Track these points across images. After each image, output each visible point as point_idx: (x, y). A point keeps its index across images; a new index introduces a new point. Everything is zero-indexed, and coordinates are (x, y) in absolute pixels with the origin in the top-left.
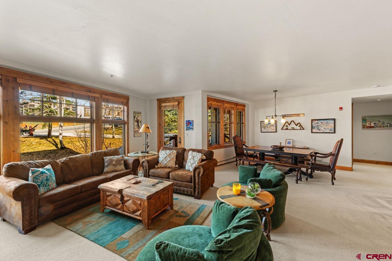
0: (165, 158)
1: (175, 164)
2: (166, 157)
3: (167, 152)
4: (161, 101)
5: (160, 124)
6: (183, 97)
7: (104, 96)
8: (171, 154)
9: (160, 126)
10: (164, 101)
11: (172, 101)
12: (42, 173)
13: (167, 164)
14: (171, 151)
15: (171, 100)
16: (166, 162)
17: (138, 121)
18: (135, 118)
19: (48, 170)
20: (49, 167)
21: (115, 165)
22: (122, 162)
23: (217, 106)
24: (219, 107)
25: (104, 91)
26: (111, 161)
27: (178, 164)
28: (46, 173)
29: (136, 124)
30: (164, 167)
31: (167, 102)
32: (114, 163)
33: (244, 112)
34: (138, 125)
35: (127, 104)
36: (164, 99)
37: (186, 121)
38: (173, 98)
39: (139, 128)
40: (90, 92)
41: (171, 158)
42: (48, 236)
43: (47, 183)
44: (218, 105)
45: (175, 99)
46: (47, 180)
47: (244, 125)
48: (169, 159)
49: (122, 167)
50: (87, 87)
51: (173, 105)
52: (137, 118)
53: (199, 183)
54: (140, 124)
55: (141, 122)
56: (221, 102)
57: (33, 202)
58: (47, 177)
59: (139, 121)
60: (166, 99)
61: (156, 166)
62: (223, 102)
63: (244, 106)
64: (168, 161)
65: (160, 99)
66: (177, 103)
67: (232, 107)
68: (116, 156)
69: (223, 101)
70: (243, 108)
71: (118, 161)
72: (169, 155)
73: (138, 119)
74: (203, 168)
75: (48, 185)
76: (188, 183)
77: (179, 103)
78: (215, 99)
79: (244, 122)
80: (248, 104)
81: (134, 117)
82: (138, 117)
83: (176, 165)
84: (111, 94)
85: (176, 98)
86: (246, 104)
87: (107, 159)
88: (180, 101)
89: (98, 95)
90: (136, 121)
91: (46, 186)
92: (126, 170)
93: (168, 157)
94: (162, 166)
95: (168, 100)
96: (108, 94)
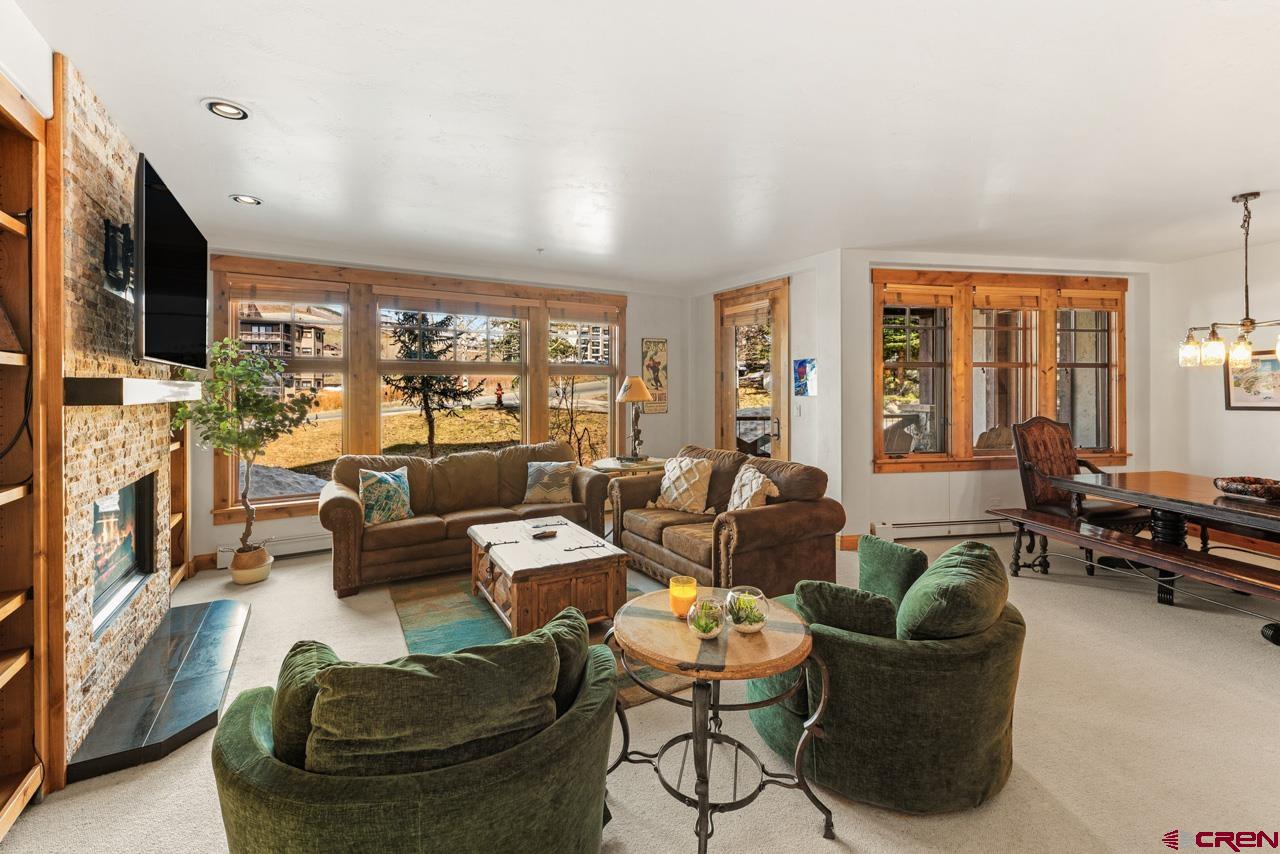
0: (674, 483)
1: (704, 504)
2: (678, 478)
3: (683, 464)
4: (726, 300)
5: (722, 374)
6: (788, 280)
7: (552, 303)
8: (695, 470)
9: (722, 380)
10: (733, 298)
11: (753, 297)
12: (381, 481)
13: (679, 500)
14: (696, 461)
15: (750, 295)
16: (675, 494)
17: (655, 368)
18: (648, 358)
19: (397, 478)
20: (402, 471)
21: (547, 486)
22: (567, 479)
23: (933, 300)
24: (943, 302)
25: (553, 290)
26: (541, 472)
27: (715, 506)
28: (389, 483)
29: (649, 374)
30: (671, 510)
31: (742, 300)
32: (546, 479)
33: (1114, 315)
34: (657, 380)
35: (620, 318)
36: (732, 292)
37: (796, 362)
38: (758, 287)
39: (661, 386)
40: (517, 295)
41: (692, 482)
42: (365, 613)
43: (386, 504)
44: (936, 296)
45: (762, 289)
46: (388, 498)
47: (1115, 373)
48: (686, 486)
49: (566, 493)
50: (508, 285)
51: (757, 310)
52: (651, 358)
53: (728, 573)
54: (661, 375)
55: (665, 368)
56: (959, 281)
57: (352, 537)
58: (389, 492)
59: (660, 367)
60: (738, 291)
61: (650, 504)
62: (968, 279)
63: (1121, 284)
64: (681, 490)
65: (722, 295)
66: (765, 303)
67: (1029, 297)
68: (554, 463)
69: (969, 276)
70: (1114, 294)
71: (556, 477)
72: (687, 471)
73: (657, 361)
74: (738, 526)
75: (389, 509)
76: (701, 568)
77: (774, 302)
78: (920, 274)
79: (1114, 359)
80: (1144, 278)
81: (644, 355)
82: (656, 354)
83: (706, 509)
84: (572, 295)
85: (764, 284)
86: (1131, 274)
87: (534, 466)
88: (778, 294)
89: (535, 303)
90: (648, 366)
91: (384, 510)
92: (574, 501)
93: (682, 478)
94: (666, 506)
95: (742, 295)
96: (563, 295)
